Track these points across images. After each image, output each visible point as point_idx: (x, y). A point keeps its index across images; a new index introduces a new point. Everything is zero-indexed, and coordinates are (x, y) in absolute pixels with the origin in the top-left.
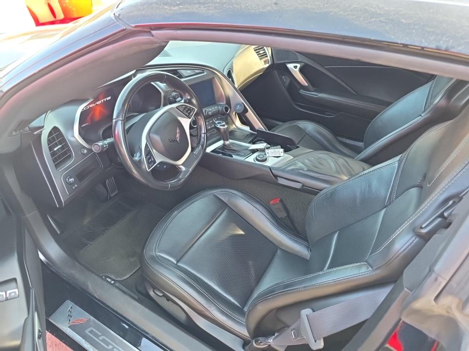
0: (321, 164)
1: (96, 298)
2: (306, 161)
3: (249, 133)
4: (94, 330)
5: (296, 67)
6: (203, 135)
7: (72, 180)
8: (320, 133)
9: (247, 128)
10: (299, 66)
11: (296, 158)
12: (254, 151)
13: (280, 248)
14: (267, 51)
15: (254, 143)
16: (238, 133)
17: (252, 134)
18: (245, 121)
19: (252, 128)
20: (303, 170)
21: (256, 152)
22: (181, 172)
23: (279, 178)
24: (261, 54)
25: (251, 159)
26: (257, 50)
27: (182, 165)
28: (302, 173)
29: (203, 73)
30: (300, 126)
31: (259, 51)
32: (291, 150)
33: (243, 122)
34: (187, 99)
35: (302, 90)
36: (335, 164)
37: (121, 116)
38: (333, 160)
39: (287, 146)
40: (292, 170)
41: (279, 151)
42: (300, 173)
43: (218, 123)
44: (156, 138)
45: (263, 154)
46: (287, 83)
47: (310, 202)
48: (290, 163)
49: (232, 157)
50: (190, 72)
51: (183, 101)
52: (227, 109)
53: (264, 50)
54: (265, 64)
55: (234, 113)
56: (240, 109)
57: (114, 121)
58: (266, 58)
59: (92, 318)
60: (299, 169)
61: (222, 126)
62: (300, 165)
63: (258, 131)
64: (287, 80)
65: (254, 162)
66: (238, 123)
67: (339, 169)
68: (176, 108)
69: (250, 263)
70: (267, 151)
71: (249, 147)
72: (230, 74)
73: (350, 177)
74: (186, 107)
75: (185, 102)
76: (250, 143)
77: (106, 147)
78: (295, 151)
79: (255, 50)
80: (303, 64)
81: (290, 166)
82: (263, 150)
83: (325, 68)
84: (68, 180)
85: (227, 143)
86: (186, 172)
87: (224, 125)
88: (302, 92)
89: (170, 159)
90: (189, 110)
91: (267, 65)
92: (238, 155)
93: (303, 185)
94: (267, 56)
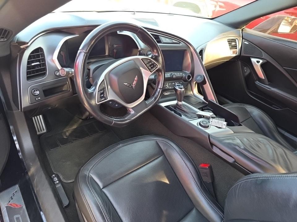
0: (259, 147)
1: (34, 192)
2: (245, 140)
3: (201, 101)
4: (20, 218)
5: (258, 62)
6: (159, 90)
7: (38, 92)
8: (263, 120)
9: (202, 97)
10: (261, 61)
11: (235, 134)
12: (200, 117)
13: (196, 208)
14: (238, 44)
15: (203, 110)
16: (193, 99)
17: (203, 103)
18: (201, 91)
19: (206, 98)
20: (240, 148)
21: (202, 118)
22: (130, 114)
23: (214, 147)
24: (232, 45)
25: (195, 122)
26: (230, 41)
27: (132, 108)
28: (238, 150)
29: (180, 44)
30: (247, 109)
31: (231, 43)
32: (234, 126)
33: (200, 92)
34: (155, 56)
35: (258, 82)
36: (273, 151)
37: (85, 49)
38: (272, 147)
39: (231, 121)
40: (229, 144)
41: (223, 123)
42: (235, 149)
43: (177, 85)
44: (115, 78)
45: (207, 121)
46: (247, 74)
47: (236, 180)
48: (229, 137)
49: (181, 116)
50: (169, 40)
51: (150, 56)
52: (189, 77)
53: (236, 43)
54: (233, 54)
55: (195, 83)
56: (200, 79)
57: (79, 51)
58: (236, 50)
59: (24, 207)
60: (235, 145)
61: (180, 88)
62: (238, 141)
63: (209, 102)
64: (247, 71)
65: (197, 125)
66: (195, 91)
67: (276, 158)
68: (142, 59)
69: (165, 212)
70: (211, 120)
71: (197, 112)
72: (201, 52)
73: (287, 172)
74: (151, 61)
75: (151, 58)
76: (199, 109)
77: (72, 74)
78: (236, 128)
79: (228, 41)
80: (265, 61)
81: (228, 139)
82: (208, 118)
83: (284, 68)
84: (34, 91)
85: (180, 103)
86: (134, 115)
87: (181, 88)
88: (257, 83)
89: (122, 100)
90: (153, 64)
91: (235, 55)
92: (186, 116)
93: (235, 161)
94: (236, 48)
